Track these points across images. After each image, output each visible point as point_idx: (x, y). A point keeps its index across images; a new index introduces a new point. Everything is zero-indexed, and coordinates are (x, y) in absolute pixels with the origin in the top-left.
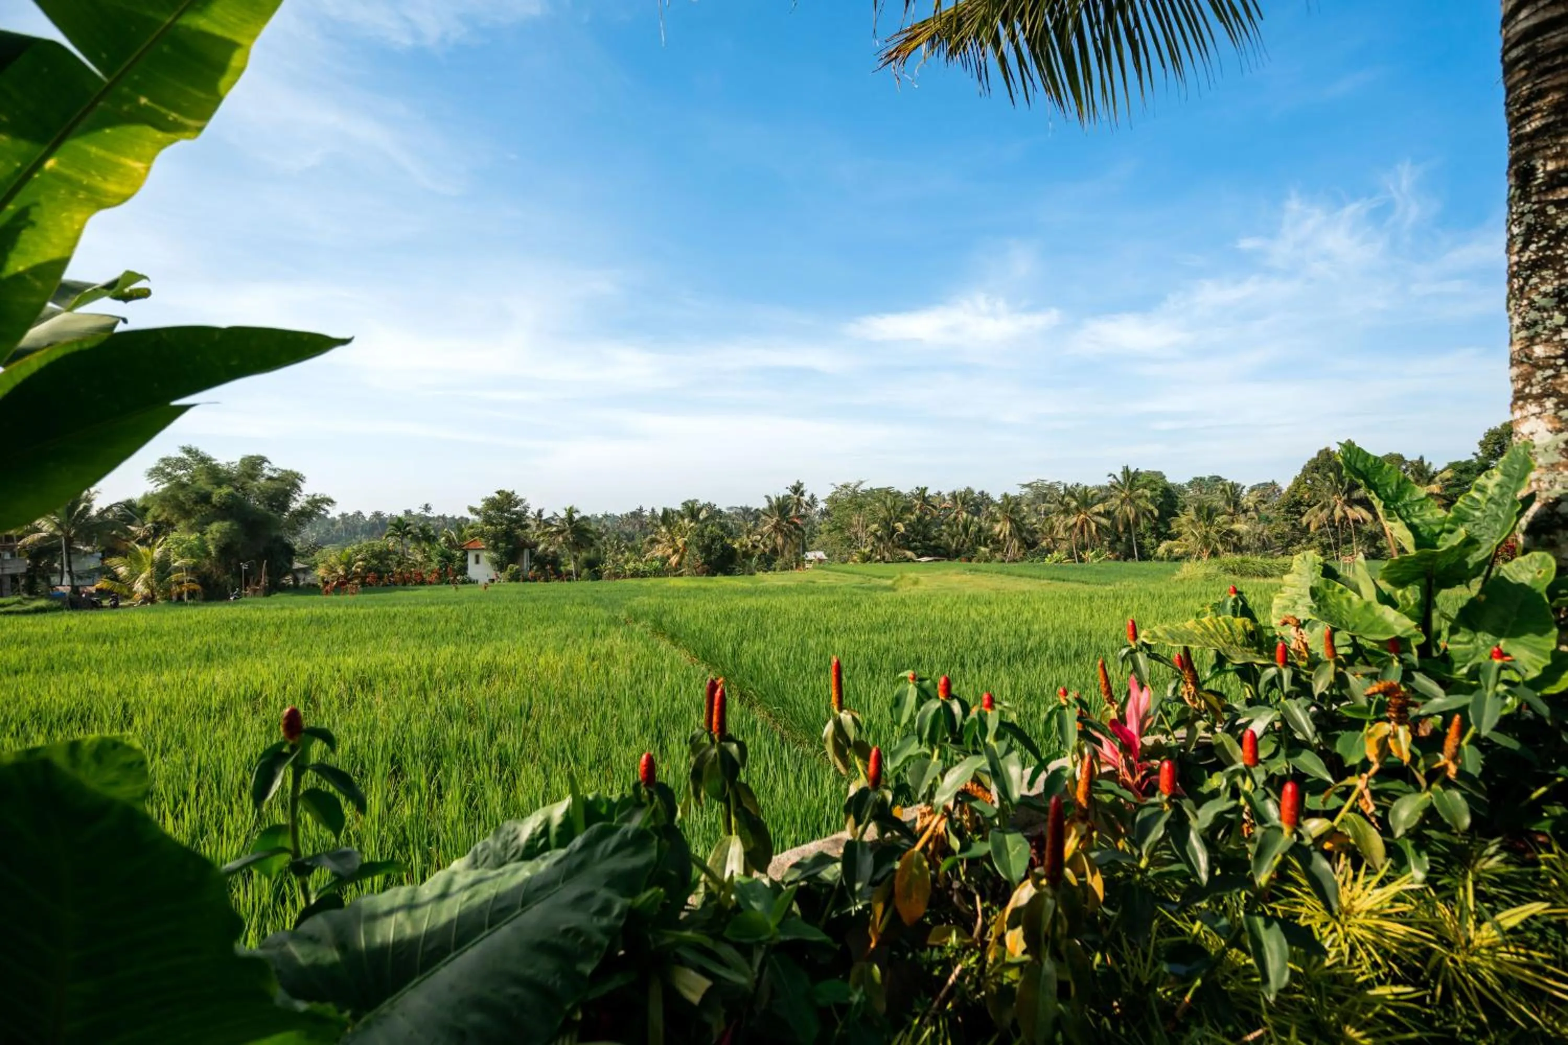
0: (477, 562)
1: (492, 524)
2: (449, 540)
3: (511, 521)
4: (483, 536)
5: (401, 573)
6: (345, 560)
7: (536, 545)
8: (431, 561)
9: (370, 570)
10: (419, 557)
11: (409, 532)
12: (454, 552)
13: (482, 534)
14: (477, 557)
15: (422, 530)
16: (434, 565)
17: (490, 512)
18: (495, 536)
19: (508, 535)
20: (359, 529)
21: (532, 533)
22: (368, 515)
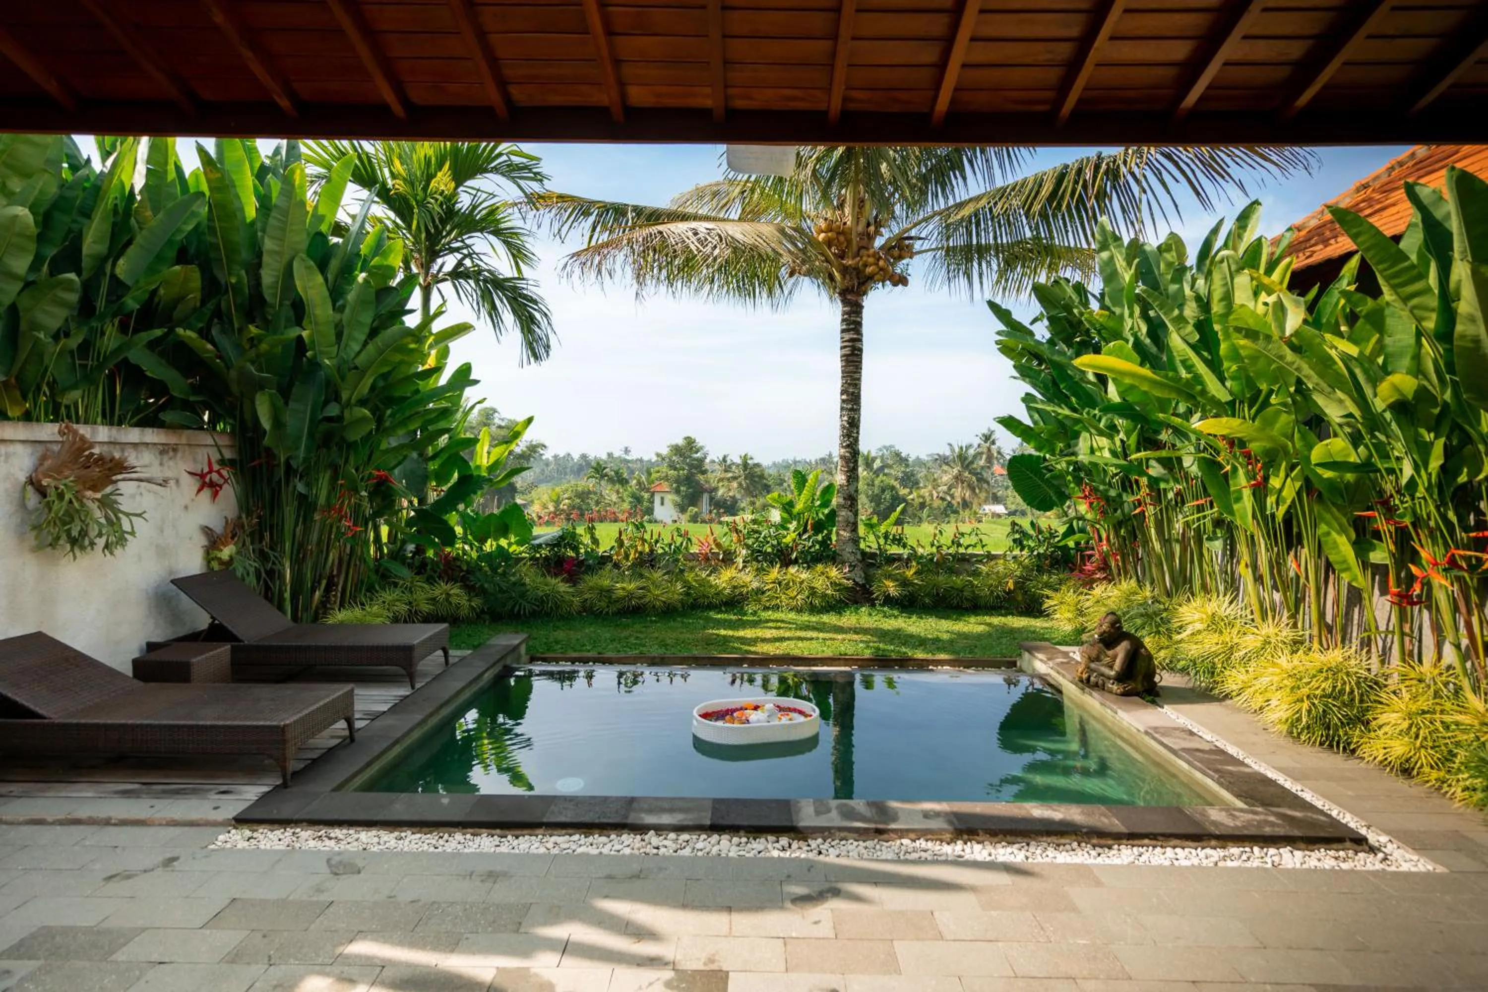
0: (662, 504)
1: (675, 469)
2: (639, 483)
3: (691, 466)
4: (667, 480)
5: (598, 511)
6: (555, 498)
7: (716, 489)
8: (623, 501)
9: (574, 508)
10: (614, 497)
11: (606, 475)
12: (643, 493)
13: (666, 478)
14: (662, 499)
15: (617, 473)
16: (626, 506)
17: (674, 458)
18: (678, 481)
19: (689, 480)
20: (568, 470)
21: (713, 477)
22: (576, 456)
